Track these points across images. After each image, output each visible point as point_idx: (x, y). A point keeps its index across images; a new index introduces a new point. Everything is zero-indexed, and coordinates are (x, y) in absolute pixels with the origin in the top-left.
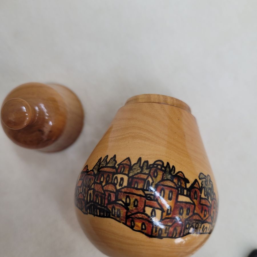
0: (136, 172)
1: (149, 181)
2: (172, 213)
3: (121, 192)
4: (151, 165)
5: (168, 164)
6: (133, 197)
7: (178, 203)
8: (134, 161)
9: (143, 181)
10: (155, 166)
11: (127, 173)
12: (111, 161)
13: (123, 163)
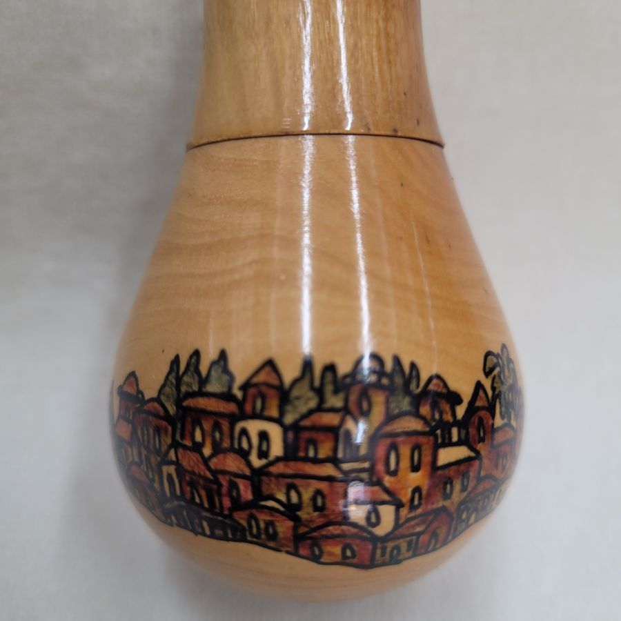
0: (303, 409)
1: (347, 432)
2: (423, 502)
3: (269, 474)
4: (346, 376)
5: (396, 360)
6: (308, 485)
8: (290, 373)
9: (331, 436)
12: (213, 373)
13: (255, 380)
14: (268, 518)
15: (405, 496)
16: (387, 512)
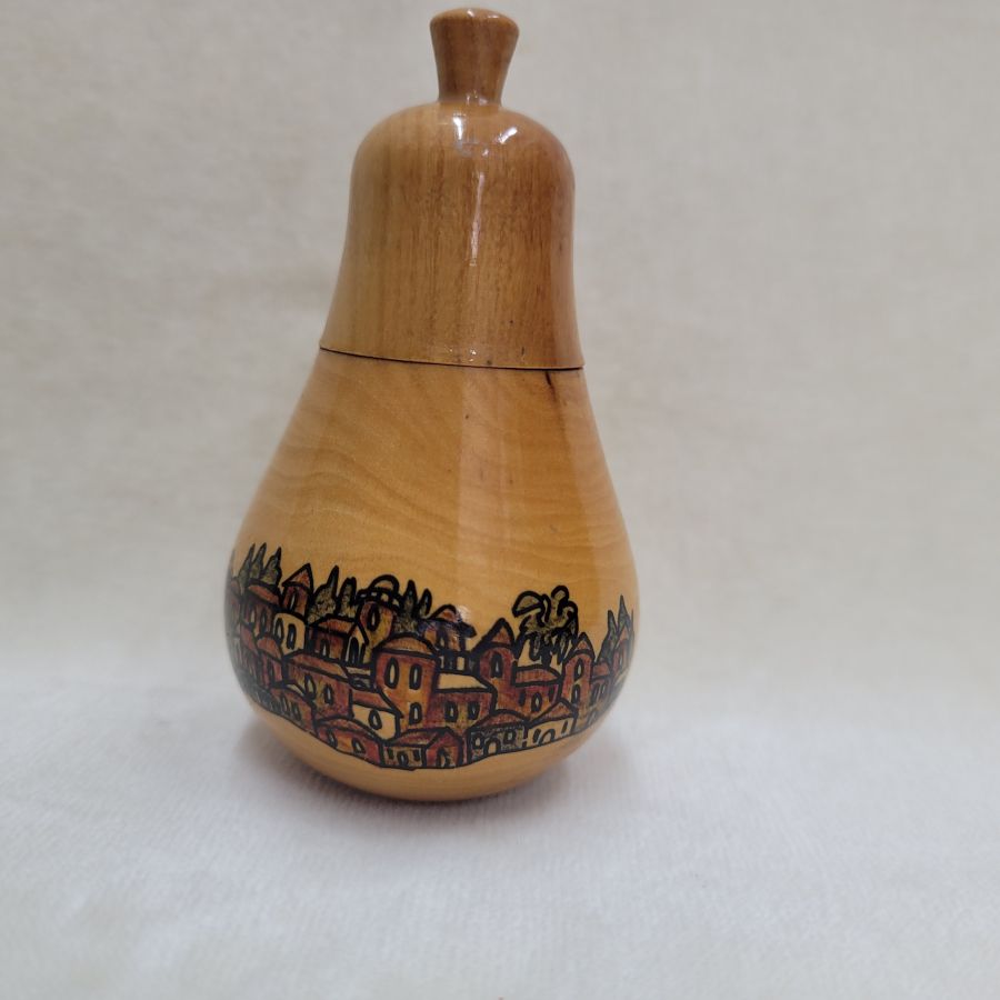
0: (324, 614)
1: (355, 641)
2: (424, 718)
3: (293, 663)
4: (362, 591)
5: (411, 585)
6: (321, 679)
7: (440, 695)
8: (320, 579)
9: (341, 640)
10: (374, 594)
11: (303, 613)
12: (270, 567)
13: (294, 580)
14: (294, 700)
15: (405, 708)
16: (388, 719)
